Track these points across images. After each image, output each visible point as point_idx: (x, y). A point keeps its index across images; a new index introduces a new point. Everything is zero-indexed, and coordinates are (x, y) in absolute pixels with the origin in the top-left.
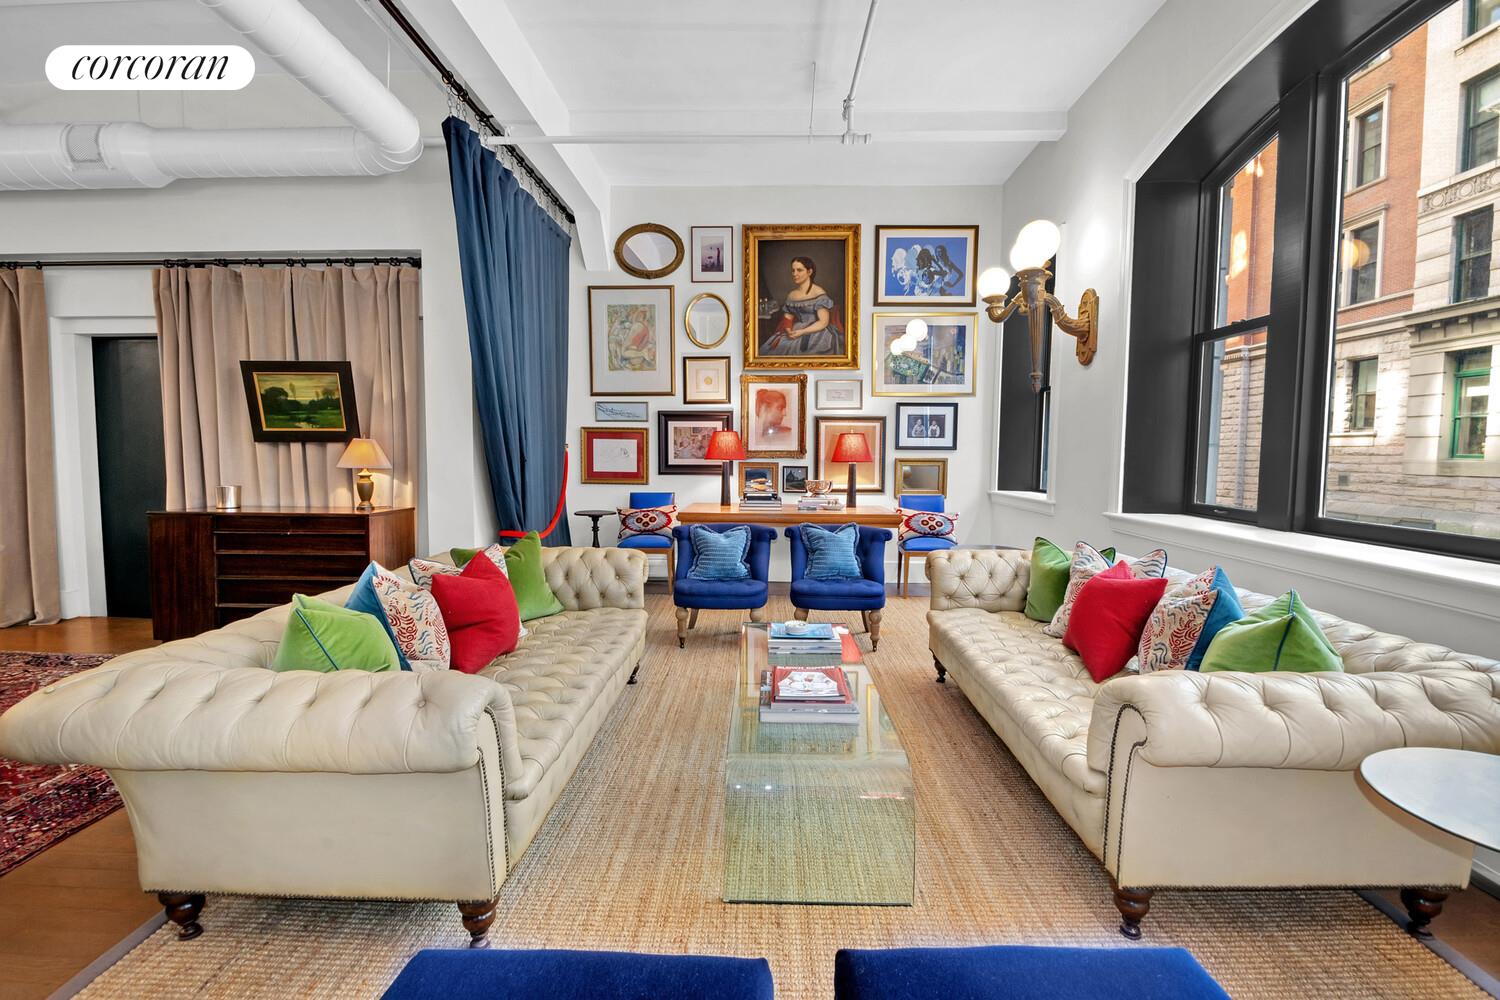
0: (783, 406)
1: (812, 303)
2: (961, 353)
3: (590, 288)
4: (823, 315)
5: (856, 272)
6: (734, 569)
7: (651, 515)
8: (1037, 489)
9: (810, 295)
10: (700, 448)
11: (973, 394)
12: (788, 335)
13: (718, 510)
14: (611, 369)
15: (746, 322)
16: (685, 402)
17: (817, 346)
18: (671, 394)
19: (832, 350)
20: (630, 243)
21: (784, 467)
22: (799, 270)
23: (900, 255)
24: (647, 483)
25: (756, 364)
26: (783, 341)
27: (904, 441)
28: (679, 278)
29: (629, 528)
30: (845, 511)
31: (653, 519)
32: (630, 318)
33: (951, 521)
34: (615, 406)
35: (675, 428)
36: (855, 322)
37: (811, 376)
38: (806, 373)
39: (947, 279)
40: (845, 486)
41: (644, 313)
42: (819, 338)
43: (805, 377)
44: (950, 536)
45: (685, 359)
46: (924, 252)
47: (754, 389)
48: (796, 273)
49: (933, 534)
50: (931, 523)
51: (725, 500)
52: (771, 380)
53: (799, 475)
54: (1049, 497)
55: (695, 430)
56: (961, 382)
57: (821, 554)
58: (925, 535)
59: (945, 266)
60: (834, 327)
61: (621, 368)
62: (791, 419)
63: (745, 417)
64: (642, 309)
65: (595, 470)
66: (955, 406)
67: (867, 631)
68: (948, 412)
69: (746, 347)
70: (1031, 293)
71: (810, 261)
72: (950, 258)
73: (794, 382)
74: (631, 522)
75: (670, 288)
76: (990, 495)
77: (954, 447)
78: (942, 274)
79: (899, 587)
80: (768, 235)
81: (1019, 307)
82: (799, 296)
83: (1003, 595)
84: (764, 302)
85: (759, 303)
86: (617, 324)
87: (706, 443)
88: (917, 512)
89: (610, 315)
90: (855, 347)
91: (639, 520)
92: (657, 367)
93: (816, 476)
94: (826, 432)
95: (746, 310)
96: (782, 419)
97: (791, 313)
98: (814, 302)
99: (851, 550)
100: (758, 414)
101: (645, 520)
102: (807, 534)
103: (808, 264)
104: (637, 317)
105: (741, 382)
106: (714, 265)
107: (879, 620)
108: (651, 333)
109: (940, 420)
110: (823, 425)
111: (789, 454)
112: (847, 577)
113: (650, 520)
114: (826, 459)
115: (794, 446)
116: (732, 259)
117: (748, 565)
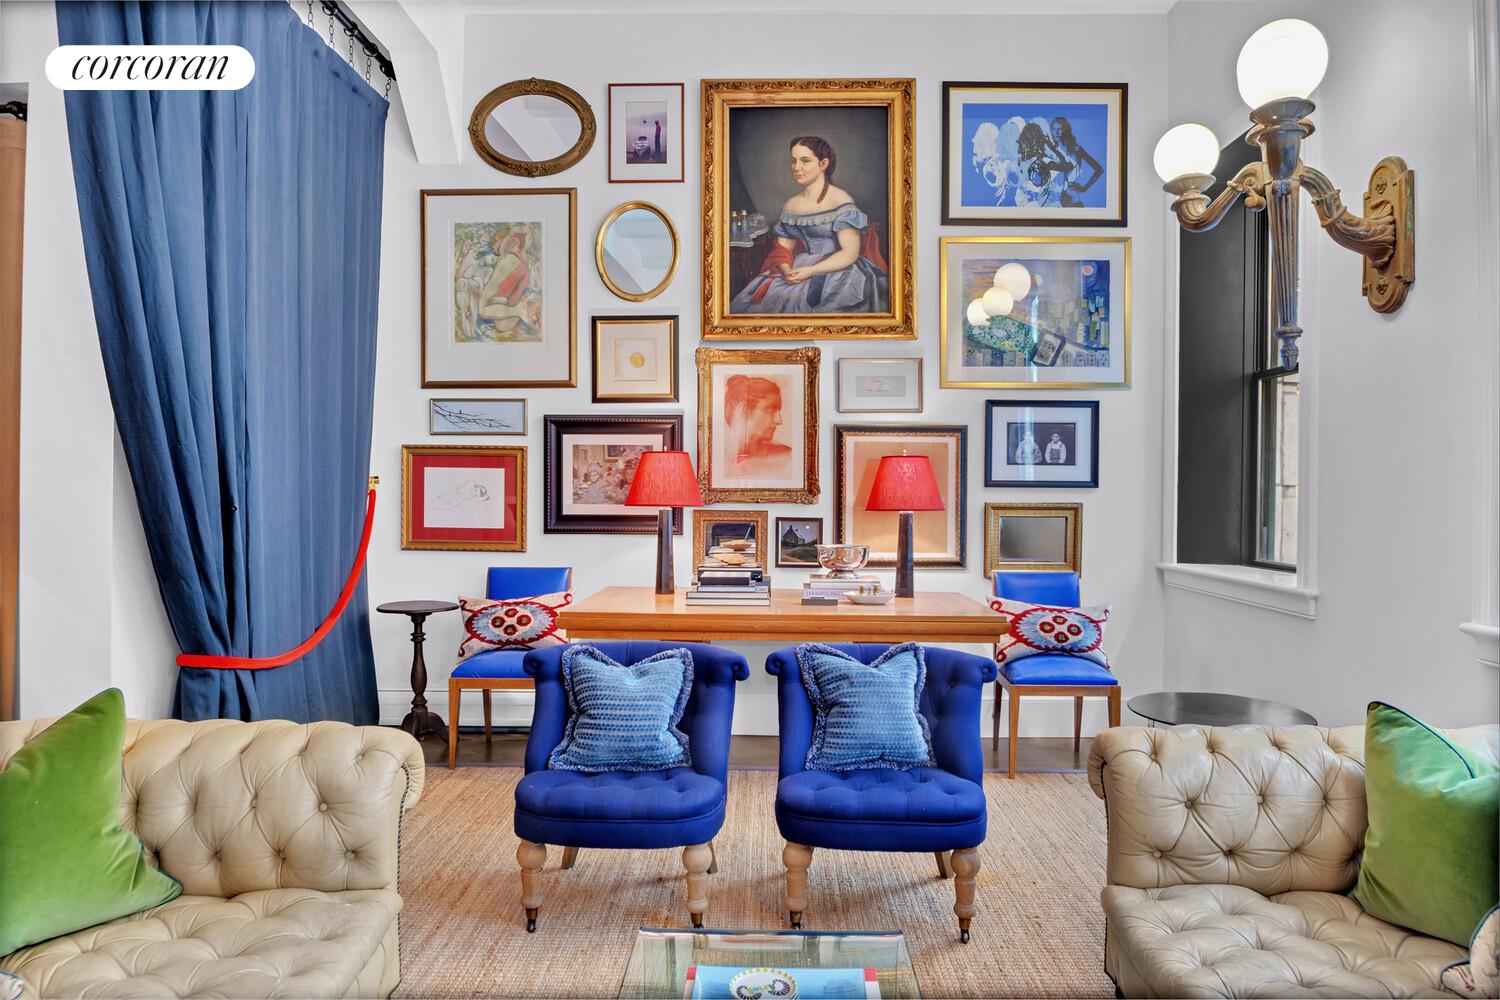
0: (776, 406)
1: (828, 218)
2: (1101, 311)
3: (424, 193)
4: (850, 241)
5: (908, 162)
6: (652, 748)
7: (521, 611)
8: (1251, 562)
9: (825, 205)
10: (622, 484)
11: (1125, 385)
12: (784, 276)
13: (648, 605)
14: (458, 339)
15: (706, 253)
16: (595, 399)
17: (838, 297)
18: (568, 384)
19: (866, 304)
20: (500, 113)
21: (778, 519)
22: (805, 160)
23: (987, 131)
24: (522, 550)
25: (726, 329)
26: (775, 287)
27: (1001, 471)
28: (585, 175)
29: (478, 637)
30: (893, 607)
31: (524, 621)
32: (495, 247)
33: (1096, 623)
34: (466, 408)
35: (576, 447)
36: (908, 252)
37: (829, 351)
38: (818, 344)
39: (1072, 177)
40: (893, 556)
41: (521, 236)
42: (842, 282)
43: (817, 352)
44: (1095, 653)
45: (594, 320)
46: (1032, 131)
47: (721, 374)
48: (799, 165)
49: (1063, 649)
50: (1059, 628)
51: (664, 584)
52: (755, 358)
53: (805, 533)
54: (1306, 581)
55: (613, 450)
56: (1105, 363)
57: (843, 715)
58: (1047, 652)
59: (1070, 152)
60: (869, 262)
61: (478, 338)
62: (791, 430)
63: (705, 426)
64: (516, 230)
65: (427, 524)
66: (1095, 406)
67: (943, 876)
68: (1081, 418)
69: (706, 298)
70: (1286, 152)
71: (825, 144)
72: (1079, 141)
73: (795, 362)
74: (483, 625)
75: (569, 192)
76: (1161, 572)
77: (1094, 482)
78: (1065, 168)
79: (996, 748)
80: (748, 98)
81: (1245, 195)
82: (802, 206)
83: (1297, 850)
84: (740, 218)
85: (731, 221)
86: (471, 259)
87: (631, 475)
88: (1029, 607)
89: (459, 241)
90: (907, 298)
91: (497, 622)
92: (544, 334)
93: (839, 537)
94: (856, 457)
95: (707, 232)
96: (774, 429)
97: (790, 237)
98: (833, 216)
99: (910, 704)
100: (729, 420)
101: (510, 621)
102: (814, 668)
103: (820, 148)
104: (509, 245)
105: (697, 362)
106: (650, 152)
107: (975, 869)
108: (533, 273)
109: (1068, 433)
110: (850, 441)
111: (787, 496)
112: (900, 764)
113: (519, 622)
114: (857, 504)
115: (798, 482)
116: (684, 139)
117: (685, 737)
